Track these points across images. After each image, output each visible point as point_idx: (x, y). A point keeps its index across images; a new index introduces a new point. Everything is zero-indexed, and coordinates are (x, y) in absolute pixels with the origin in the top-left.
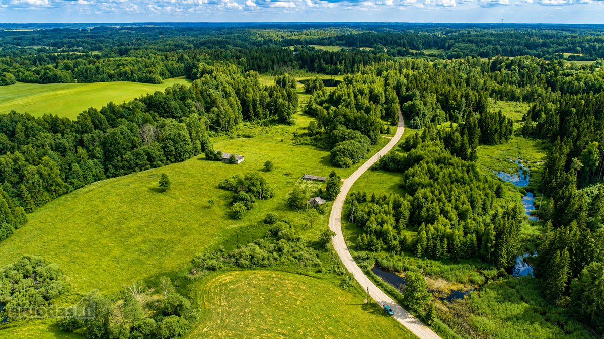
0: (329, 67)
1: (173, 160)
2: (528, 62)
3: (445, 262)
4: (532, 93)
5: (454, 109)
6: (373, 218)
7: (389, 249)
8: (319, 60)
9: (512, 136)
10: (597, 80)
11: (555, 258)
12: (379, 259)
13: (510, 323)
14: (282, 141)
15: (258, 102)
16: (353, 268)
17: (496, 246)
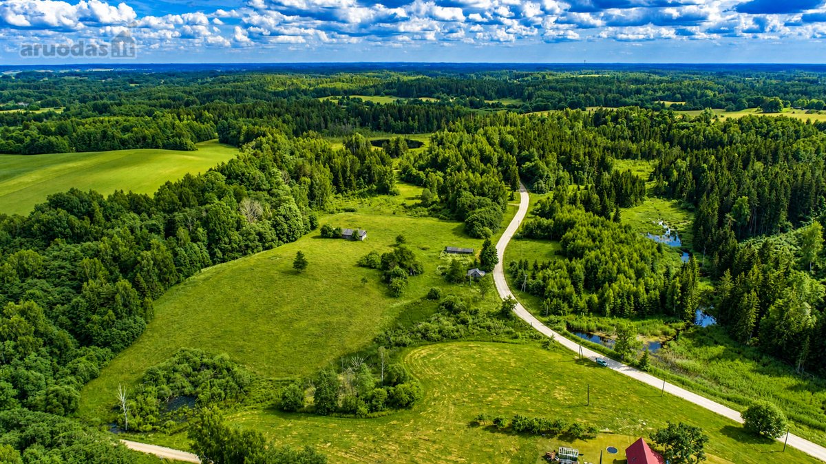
0: (400, 124)
1: (285, 239)
2: (635, 115)
3: (632, 319)
4: (651, 149)
5: (578, 169)
6: (551, 282)
7: (577, 311)
8: (386, 116)
9: (646, 198)
10: (717, 133)
11: (743, 301)
12: (570, 322)
13: (714, 362)
14: (394, 213)
15: (349, 169)
16: (548, 332)
17: (681, 299)
